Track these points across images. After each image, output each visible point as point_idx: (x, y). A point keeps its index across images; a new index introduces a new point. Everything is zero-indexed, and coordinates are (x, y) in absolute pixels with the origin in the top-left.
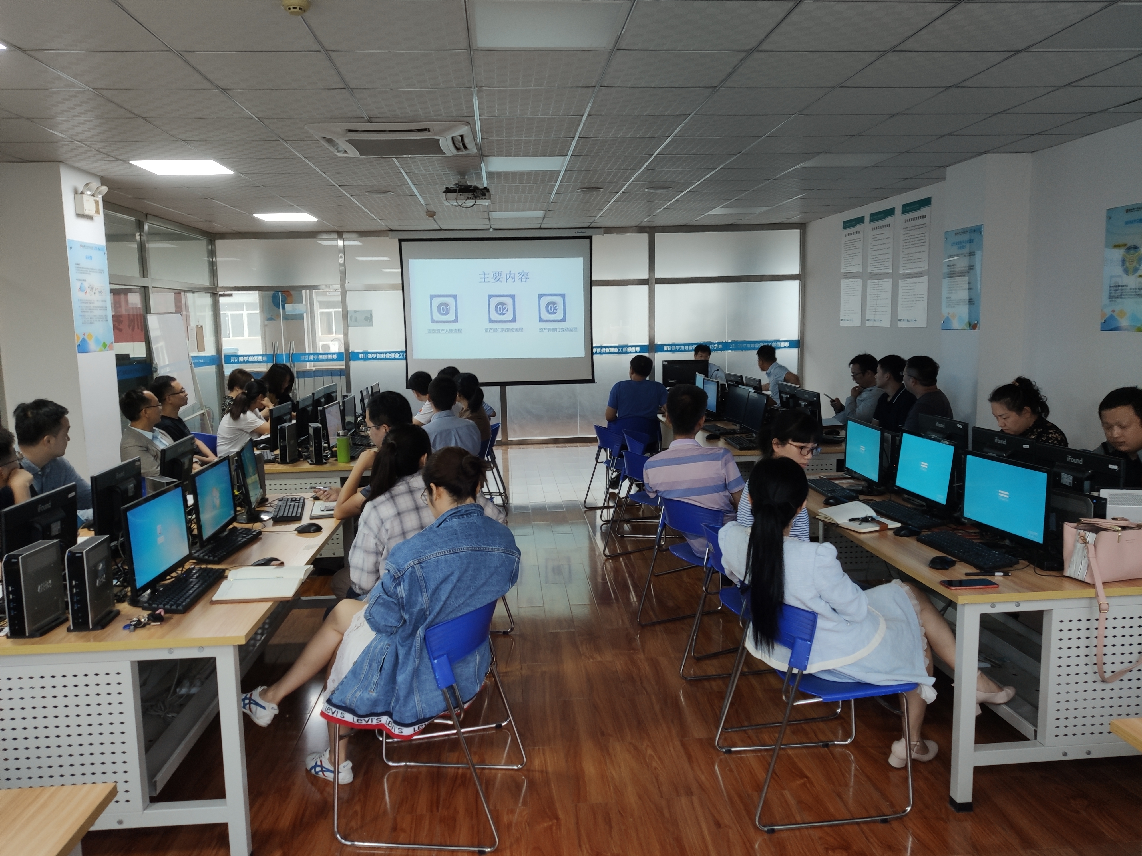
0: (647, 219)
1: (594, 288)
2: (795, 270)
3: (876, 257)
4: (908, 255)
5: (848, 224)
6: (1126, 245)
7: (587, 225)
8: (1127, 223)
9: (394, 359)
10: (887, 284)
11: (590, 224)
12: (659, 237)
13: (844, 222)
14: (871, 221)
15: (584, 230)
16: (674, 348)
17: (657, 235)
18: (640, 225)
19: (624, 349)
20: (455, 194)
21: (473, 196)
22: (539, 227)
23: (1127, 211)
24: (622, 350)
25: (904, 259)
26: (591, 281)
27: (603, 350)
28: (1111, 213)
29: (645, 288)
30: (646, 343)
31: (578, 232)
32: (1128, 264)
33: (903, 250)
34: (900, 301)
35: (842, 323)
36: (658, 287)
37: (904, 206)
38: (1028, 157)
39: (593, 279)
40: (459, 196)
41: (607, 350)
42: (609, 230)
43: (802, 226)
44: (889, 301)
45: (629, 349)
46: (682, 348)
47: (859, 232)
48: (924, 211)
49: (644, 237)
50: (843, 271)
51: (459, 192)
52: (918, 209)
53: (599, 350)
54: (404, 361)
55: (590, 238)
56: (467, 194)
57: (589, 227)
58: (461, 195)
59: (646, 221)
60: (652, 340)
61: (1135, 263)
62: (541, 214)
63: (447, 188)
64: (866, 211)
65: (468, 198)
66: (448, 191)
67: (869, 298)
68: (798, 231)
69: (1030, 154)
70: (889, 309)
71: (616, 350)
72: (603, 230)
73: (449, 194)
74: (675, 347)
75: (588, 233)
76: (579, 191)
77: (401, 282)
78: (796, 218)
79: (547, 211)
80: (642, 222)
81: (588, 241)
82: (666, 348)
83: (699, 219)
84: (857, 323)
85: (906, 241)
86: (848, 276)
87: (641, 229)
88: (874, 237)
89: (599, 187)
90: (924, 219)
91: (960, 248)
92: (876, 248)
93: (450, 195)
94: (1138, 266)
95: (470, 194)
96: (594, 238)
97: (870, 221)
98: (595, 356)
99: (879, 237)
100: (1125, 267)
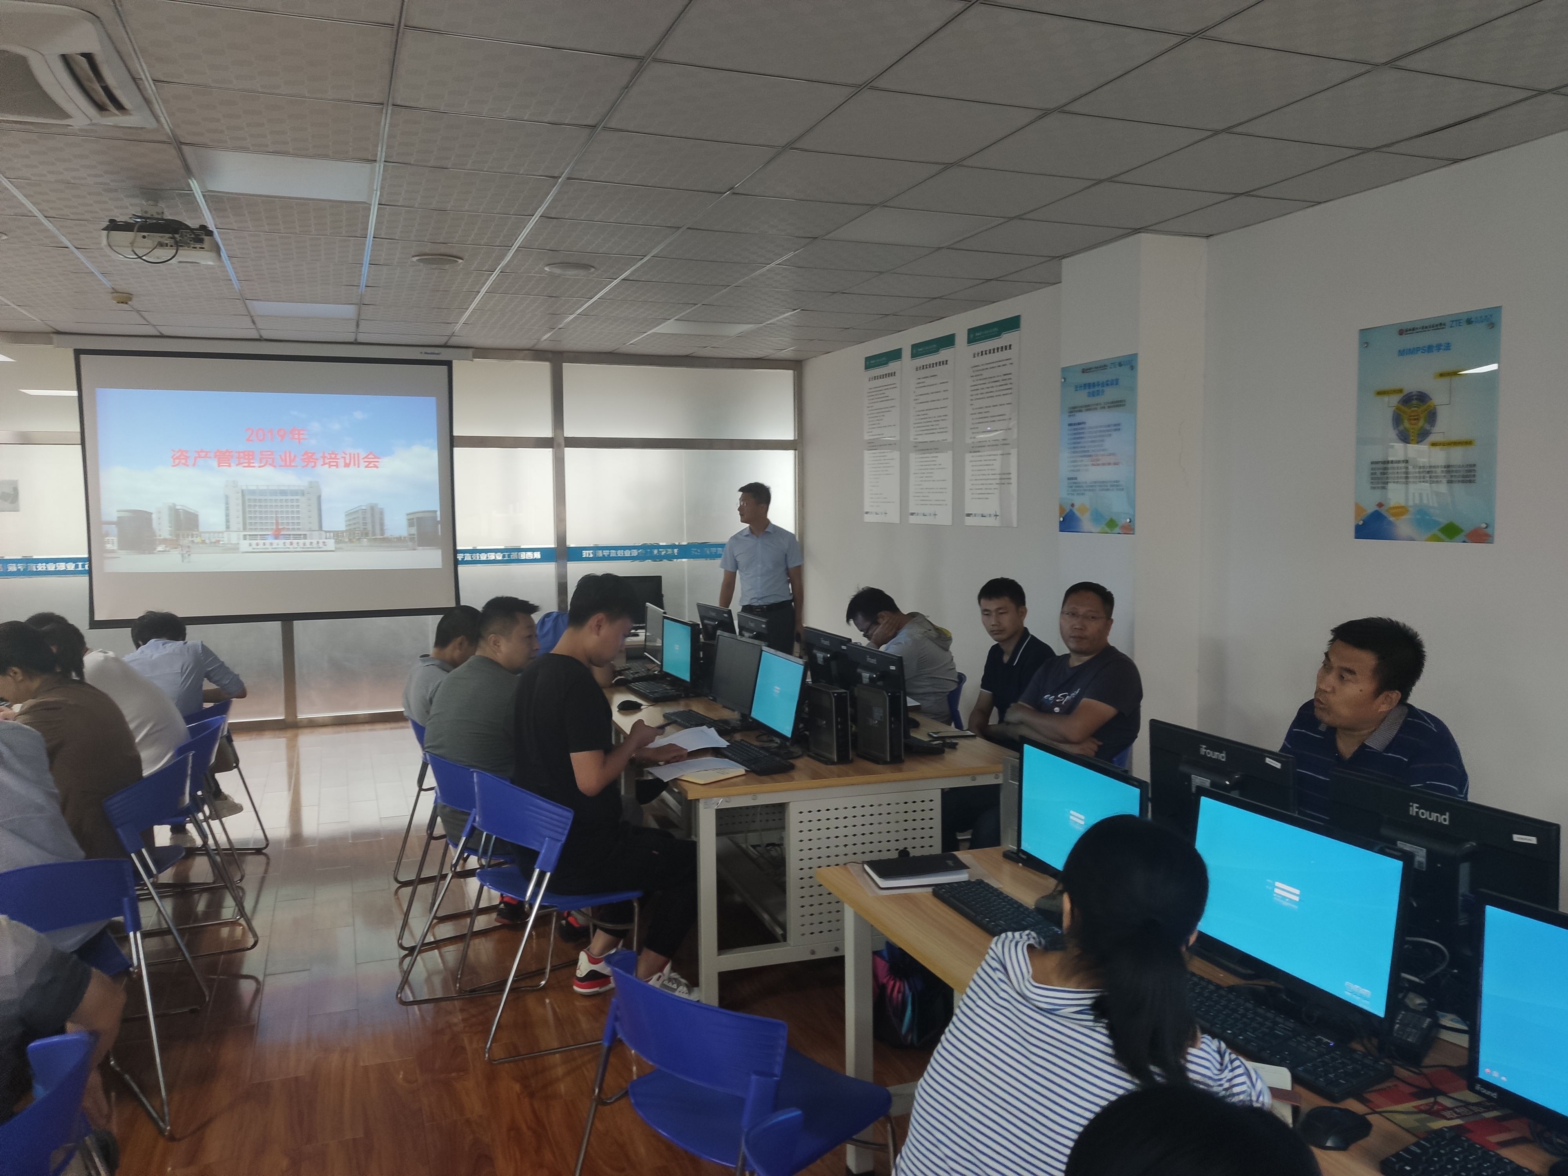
0: (549, 334)
1: (456, 450)
2: (788, 434)
3: (923, 413)
4: (981, 410)
5: (872, 362)
6: (1401, 391)
7: (442, 341)
8: (1402, 353)
9: (66, 573)
10: (945, 459)
11: (447, 338)
12: (569, 369)
13: (868, 359)
14: (914, 356)
15: (437, 350)
16: (600, 554)
17: (566, 366)
18: (537, 347)
19: (514, 556)
20: (130, 235)
21: (172, 241)
22: (352, 340)
23: (1401, 332)
24: (509, 556)
25: (974, 416)
26: (452, 437)
27: (477, 557)
28: (1367, 337)
29: (547, 454)
30: (551, 544)
31: (426, 353)
32: (1406, 424)
33: (972, 402)
34: (968, 485)
35: (868, 518)
36: (570, 453)
37: (971, 331)
38: (1201, 243)
39: (455, 434)
40: (139, 239)
41: (483, 557)
42: (482, 352)
43: (796, 365)
44: (949, 484)
45: (523, 556)
46: (613, 553)
47: (893, 374)
48: (1007, 338)
49: (545, 368)
50: (867, 437)
51: (139, 231)
52: (998, 335)
53: (468, 557)
54: (86, 578)
55: (449, 364)
56: (158, 237)
57: (445, 346)
58: (144, 237)
59: (545, 340)
60: (561, 538)
61: (1421, 423)
62: (349, 311)
63: (112, 221)
64: (904, 340)
65: (161, 245)
66: (114, 226)
67: (913, 480)
68: (791, 372)
69: (1204, 240)
70: (948, 497)
71: (499, 557)
72: (471, 351)
73: (114, 233)
74: (601, 552)
75: (445, 355)
76: (415, 259)
77: (78, 429)
78: (788, 353)
79: (361, 304)
80: (539, 340)
81: (445, 368)
82: (585, 554)
83: (635, 343)
84: (894, 517)
85: (976, 388)
86: (873, 445)
87: (538, 354)
88: (919, 381)
89: (455, 254)
90: (1008, 351)
91: (1092, 394)
92: (922, 399)
93: (117, 235)
94: (1428, 427)
95: (166, 238)
96: (455, 363)
97: (912, 357)
98: (461, 569)
99: (928, 381)
100: (1401, 428)
